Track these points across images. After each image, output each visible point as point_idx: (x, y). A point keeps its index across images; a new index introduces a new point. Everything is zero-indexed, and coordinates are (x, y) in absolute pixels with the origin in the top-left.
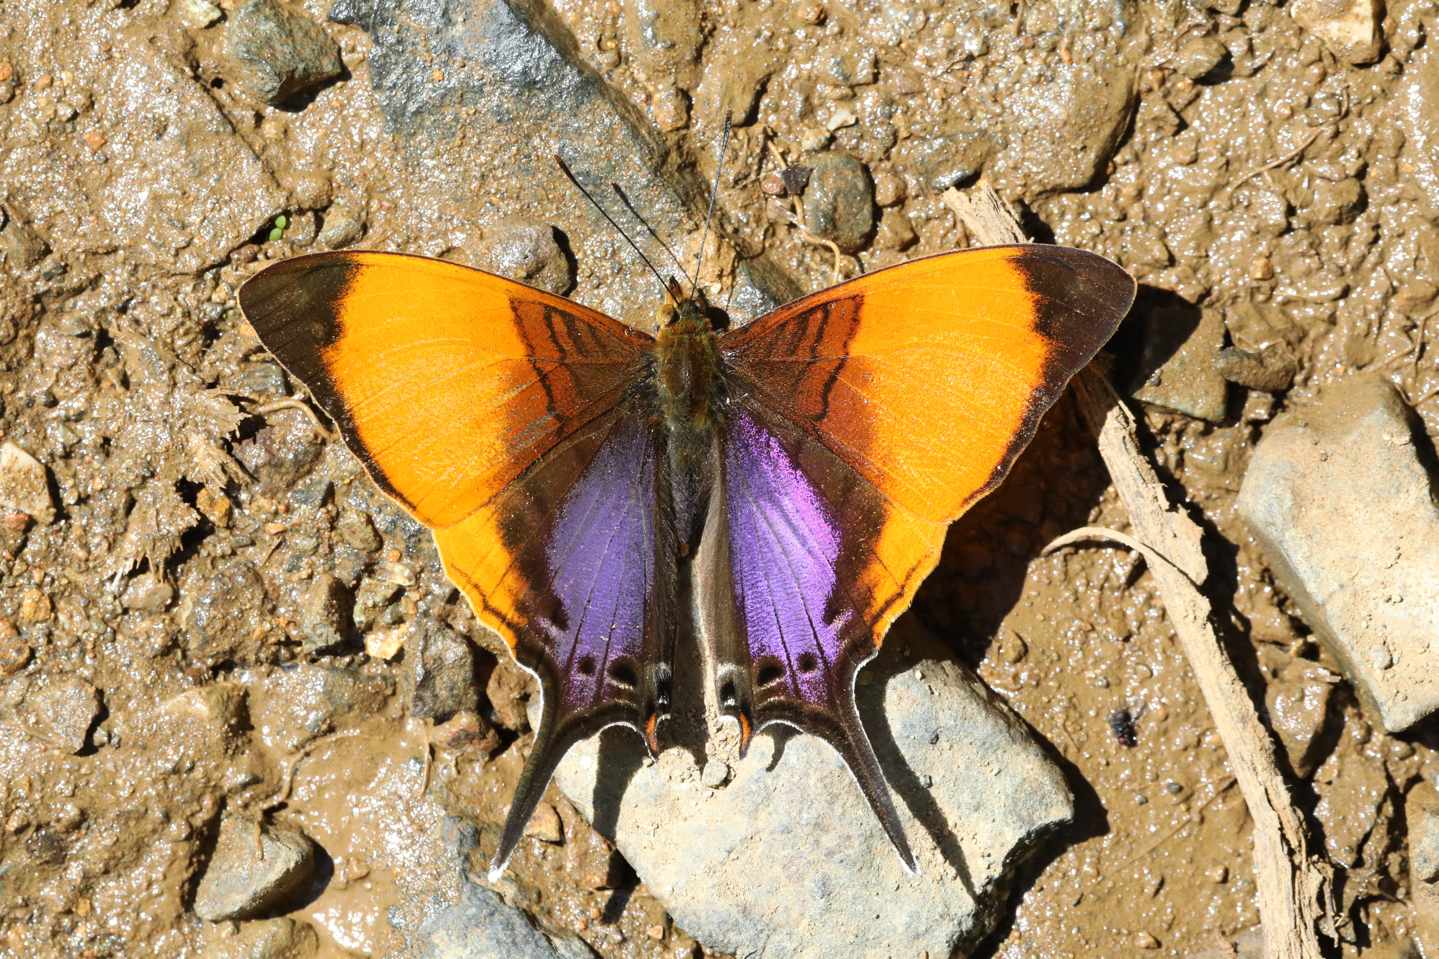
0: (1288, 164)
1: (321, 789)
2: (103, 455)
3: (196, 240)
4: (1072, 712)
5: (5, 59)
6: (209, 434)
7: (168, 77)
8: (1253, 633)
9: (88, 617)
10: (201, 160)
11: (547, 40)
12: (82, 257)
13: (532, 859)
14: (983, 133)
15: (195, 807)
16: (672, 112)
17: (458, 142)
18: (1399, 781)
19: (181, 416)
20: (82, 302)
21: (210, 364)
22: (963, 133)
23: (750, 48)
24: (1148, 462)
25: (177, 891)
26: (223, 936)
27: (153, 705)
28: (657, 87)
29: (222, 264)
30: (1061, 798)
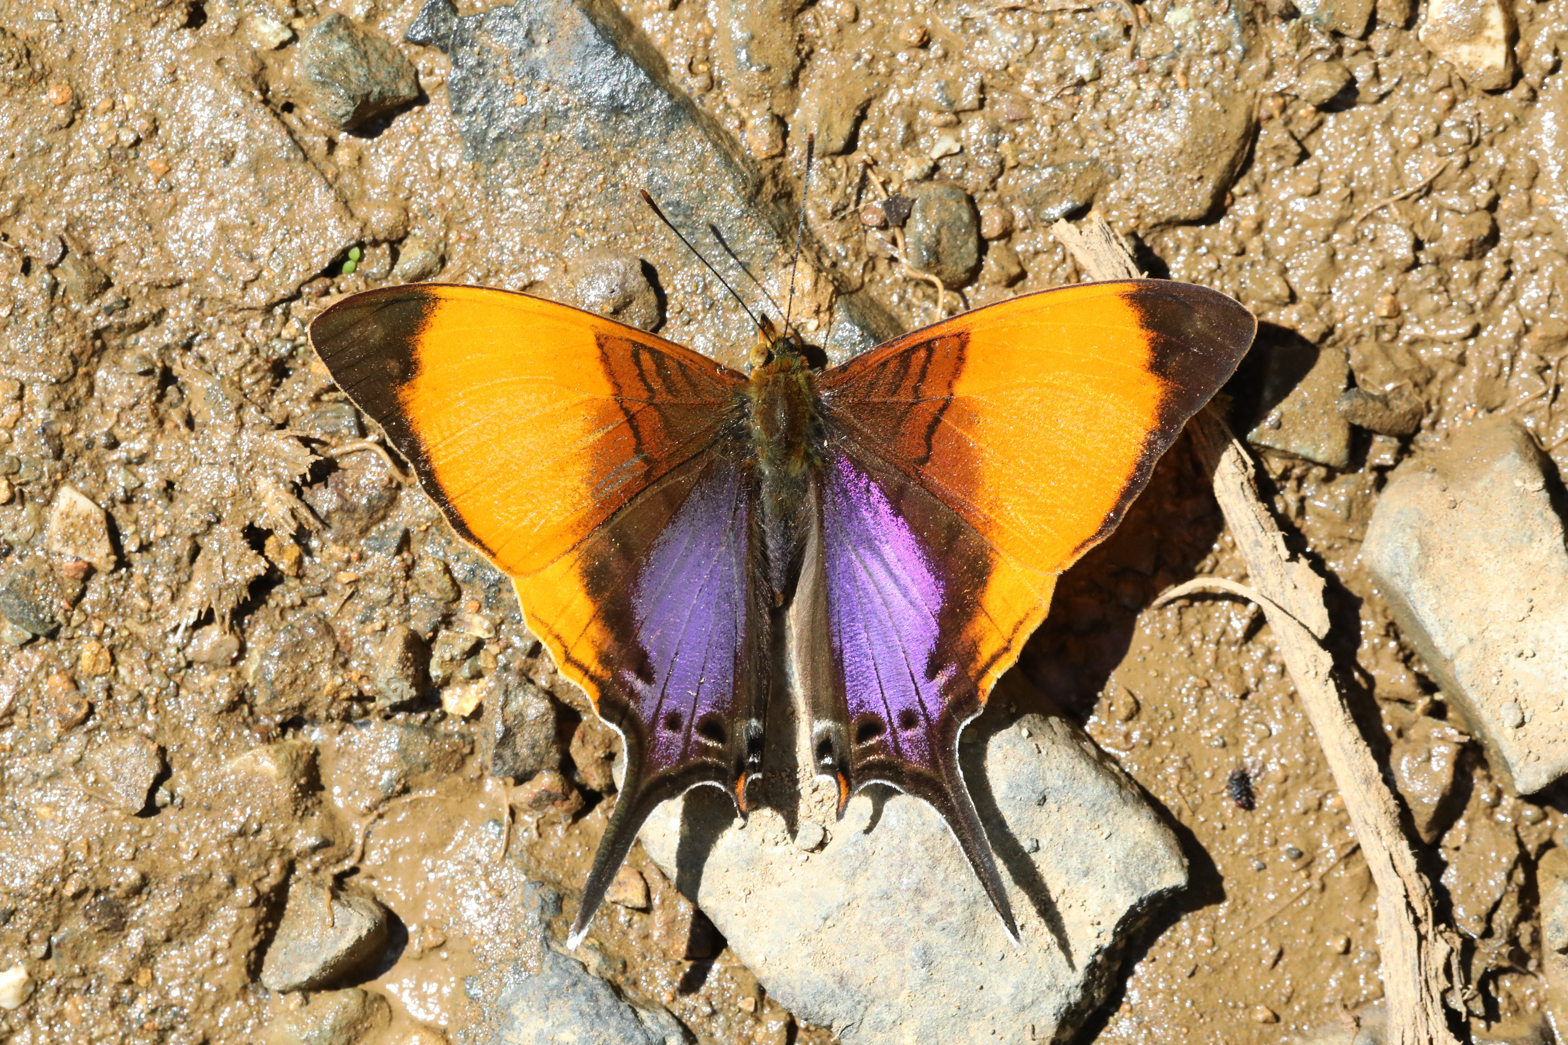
0: (1416, 196)
1: (395, 853)
2: (166, 500)
3: (265, 273)
4: (1186, 773)
5: (65, 82)
6: (278, 478)
7: (237, 102)
8: (1377, 691)
9: (150, 671)
10: (271, 188)
11: (635, 63)
12: (145, 290)
13: (617, 928)
14: (1095, 162)
15: (262, 871)
16: (768, 139)
17: (541, 170)
18: (1531, 847)
19: (248, 459)
20: (144, 338)
21: (280, 403)
22: (1073, 162)
23: (849, 71)
24: (1267, 509)
25: (243, 961)
26: (290, 1007)
27: (218, 763)
28: (751, 113)
29: (292, 298)
30: (1175, 862)
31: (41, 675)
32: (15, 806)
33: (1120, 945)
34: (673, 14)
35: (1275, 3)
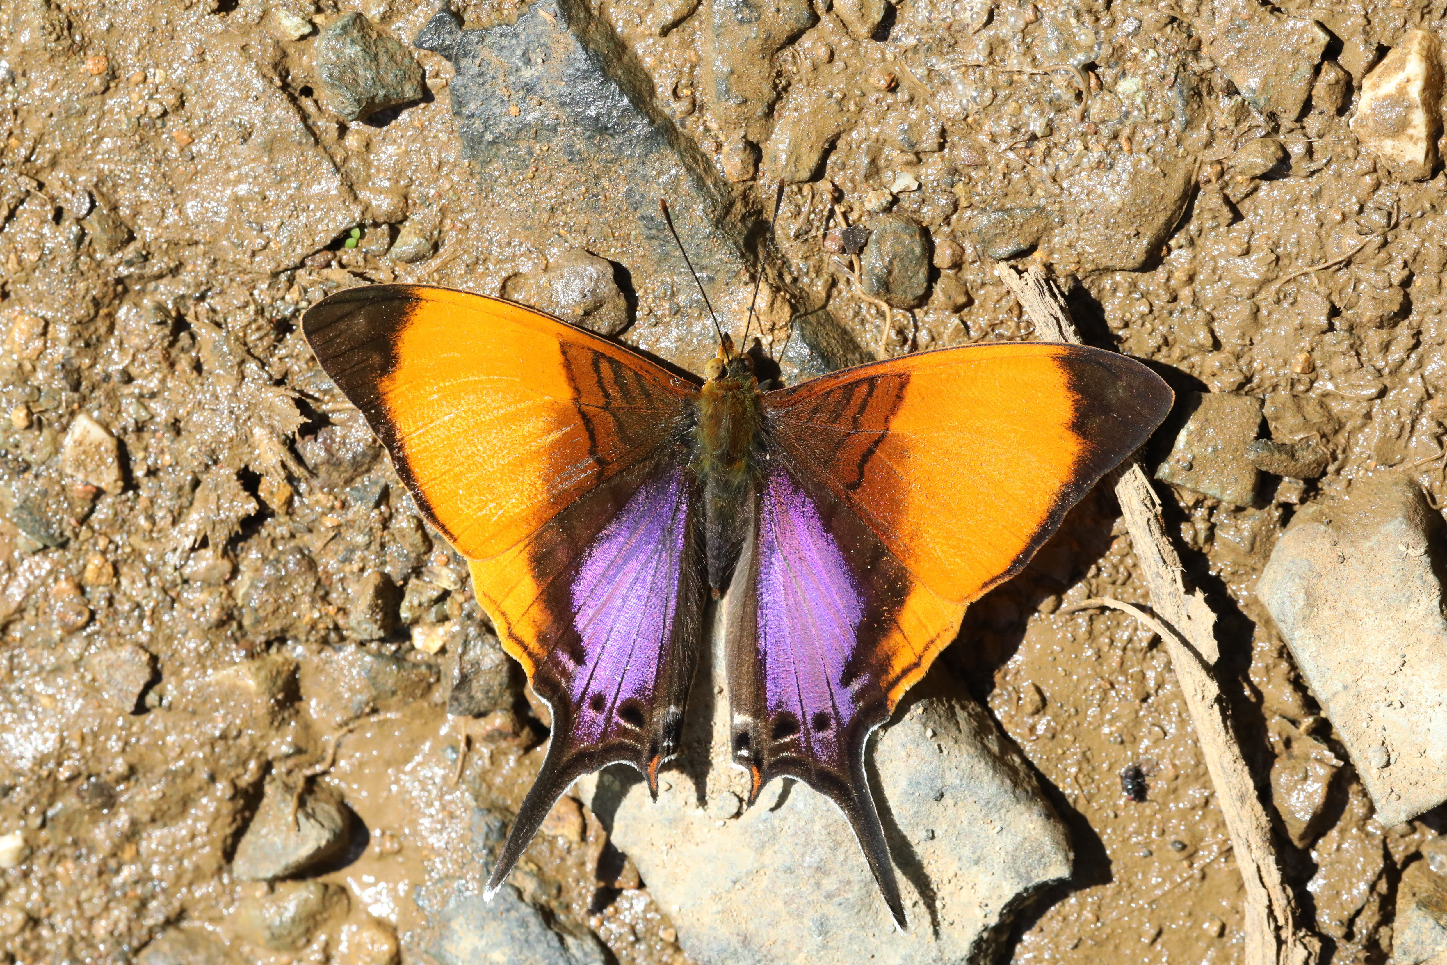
0: (1336, 267)
1: (361, 765)
2: (173, 433)
3: (272, 244)
4: (1085, 765)
5: (102, 53)
6: (272, 428)
7: (258, 84)
8: (1266, 704)
9: (149, 585)
10: (282, 168)
11: (621, 90)
12: (165, 246)
13: (556, 852)
14: (1041, 209)
15: (240, 770)
16: (739, 166)
17: (531, 175)
18: (1398, 857)
19: (247, 409)
20: (163, 286)
21: (280, 359)
22: (1021, 208)
23: (821, 108)
24: (1171, 543)
25: (219, 845)
26: (258, 894)
27: (205, 673)
28: (727, 138)
29: (296, 268)
30: (1060, 857)
31: (51, 580)
32: (20, 691)
33: (1008, 921)
34: (663, 41)
35: (1218, 82)
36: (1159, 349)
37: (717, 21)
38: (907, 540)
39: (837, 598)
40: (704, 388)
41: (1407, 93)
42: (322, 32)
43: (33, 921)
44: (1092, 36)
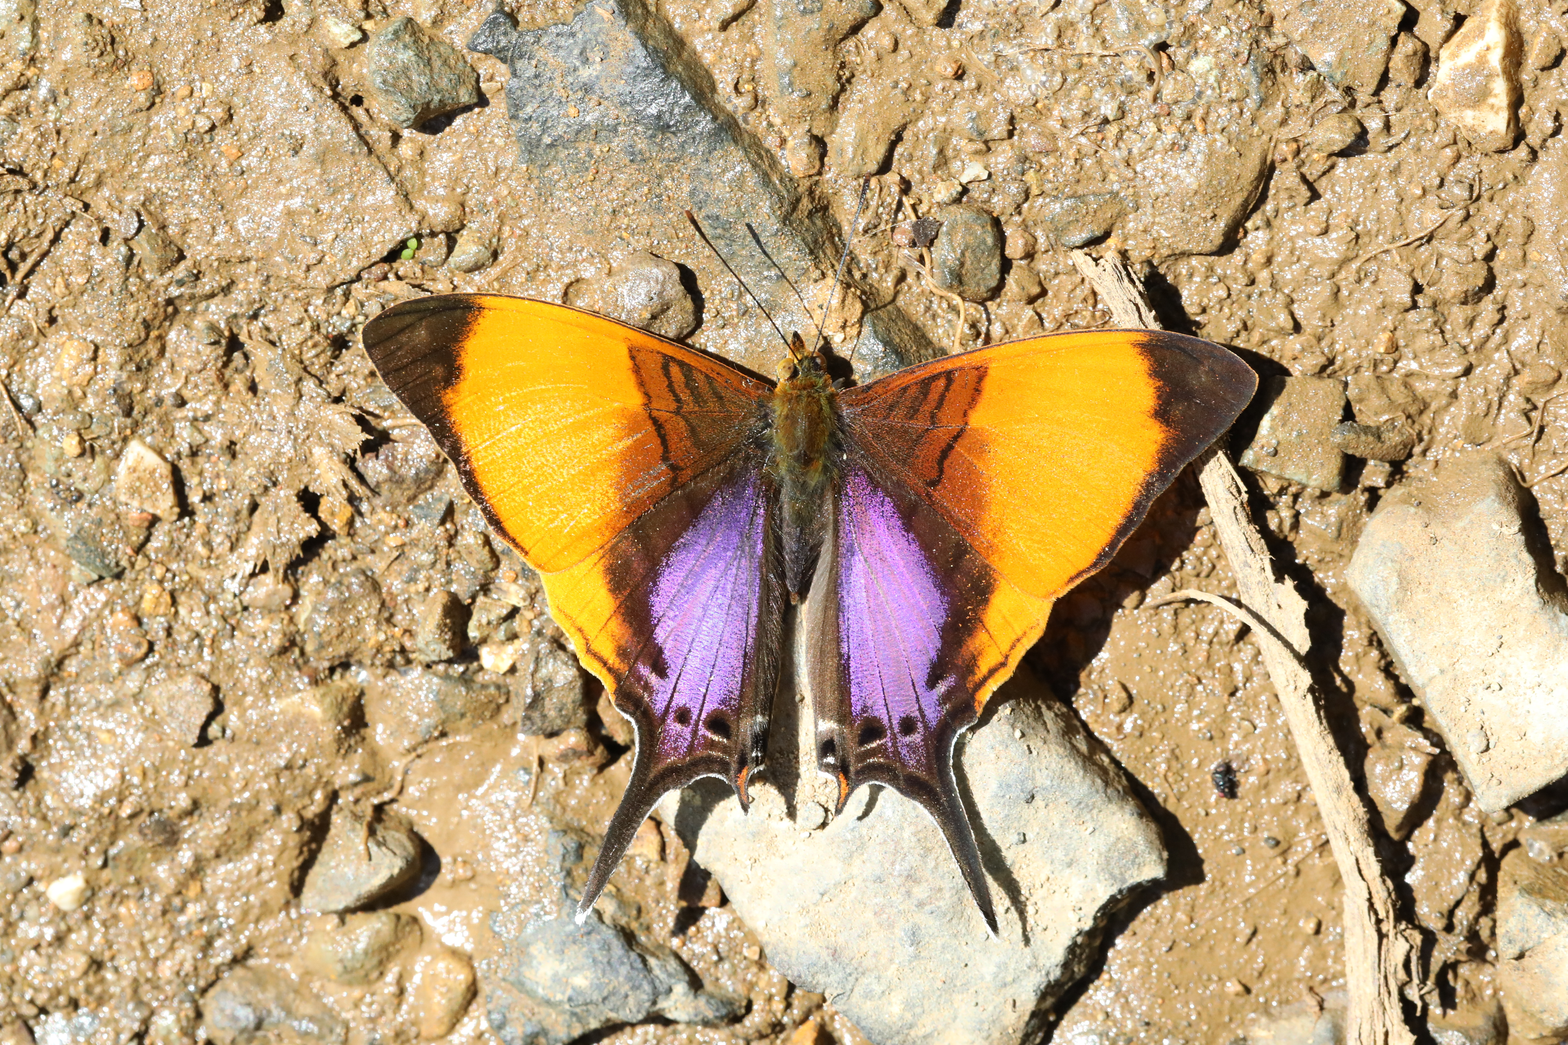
0: (1418, 243)
1: (431, 790)
2: (229, 457)
3: (327, 258)
4: (1174, 763)
5: (147, 68)
6: (332, 446)
7: (308, 94)
8: (1358, 694)
9: (208, 613)
10: (335, 179)
11: (683, 87)
12: (216, 264)
13: (634, 873)
14: (1115, 195)
15: (307, 801)
16: (805, 160)
17: (591, 177)
18: (1496, 846)
19: (305, 428)
20: (213, 306)
21: (338, 376)
22: (1094, 194)
23: (887, 98)
24: (1258, 532)
25: (286, 879)
26: (329, 927)
27: (268, 702)
28: (791, 133)
29: (352, 282)
30: (1154, 857)
31: (107, 612)
32: (78, 728)
33: (1102, 924)
34: (723, 35)
35: (1293, 58)
36: (1238, 334)
37: (778, 13)
38: (990, 536)
39: (920, 598)
40: (777, 390)
41: (1487, 62)
42: (373, 39)
43: (96, 964)
44: (1162, 15)
